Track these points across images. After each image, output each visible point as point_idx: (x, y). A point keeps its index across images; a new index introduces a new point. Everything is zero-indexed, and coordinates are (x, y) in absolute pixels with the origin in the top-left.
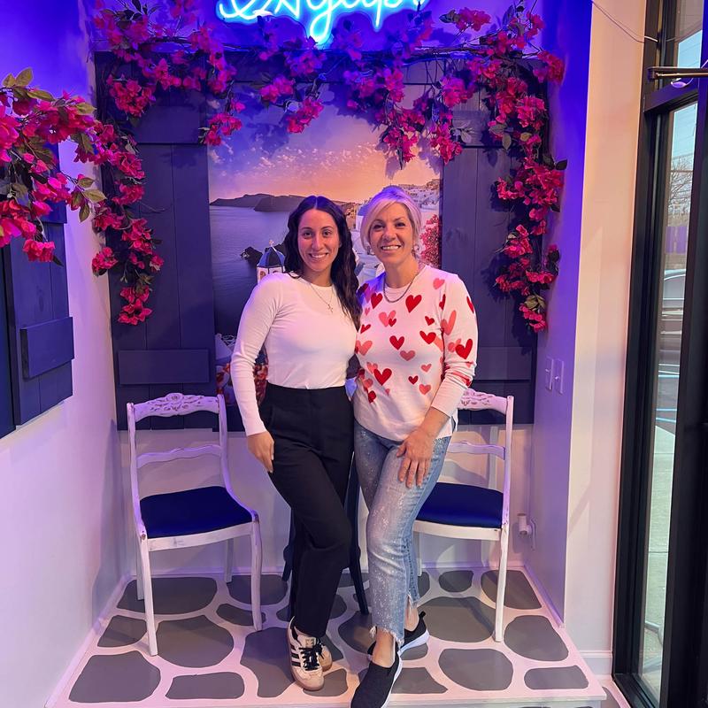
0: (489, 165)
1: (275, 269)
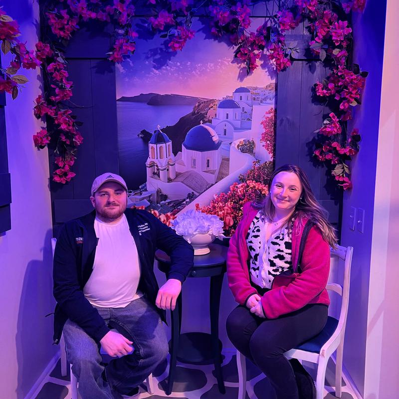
0: (310, 73)
1: (161, 145)
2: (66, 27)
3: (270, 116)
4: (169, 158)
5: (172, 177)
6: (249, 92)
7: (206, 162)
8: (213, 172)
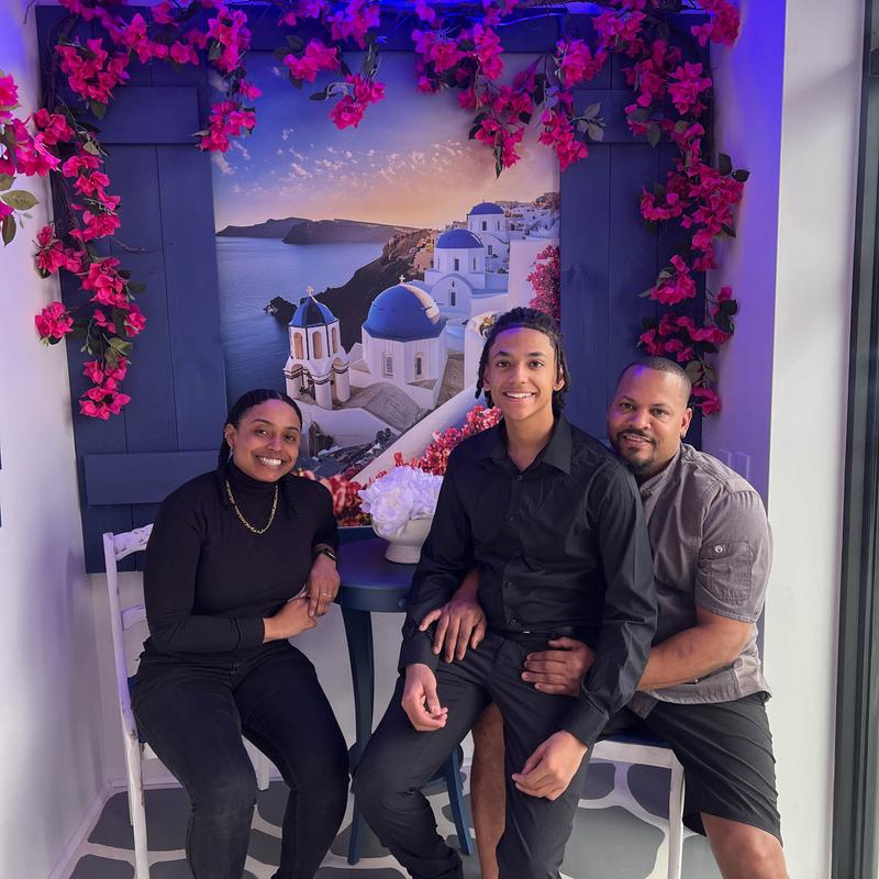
1: (316, 329)
2: (100, 76)
3: (546, 262)
4: (334, 356)
5: (342, 396)
6: (502, 212)
7: (414, 363)
8: (429, 385)
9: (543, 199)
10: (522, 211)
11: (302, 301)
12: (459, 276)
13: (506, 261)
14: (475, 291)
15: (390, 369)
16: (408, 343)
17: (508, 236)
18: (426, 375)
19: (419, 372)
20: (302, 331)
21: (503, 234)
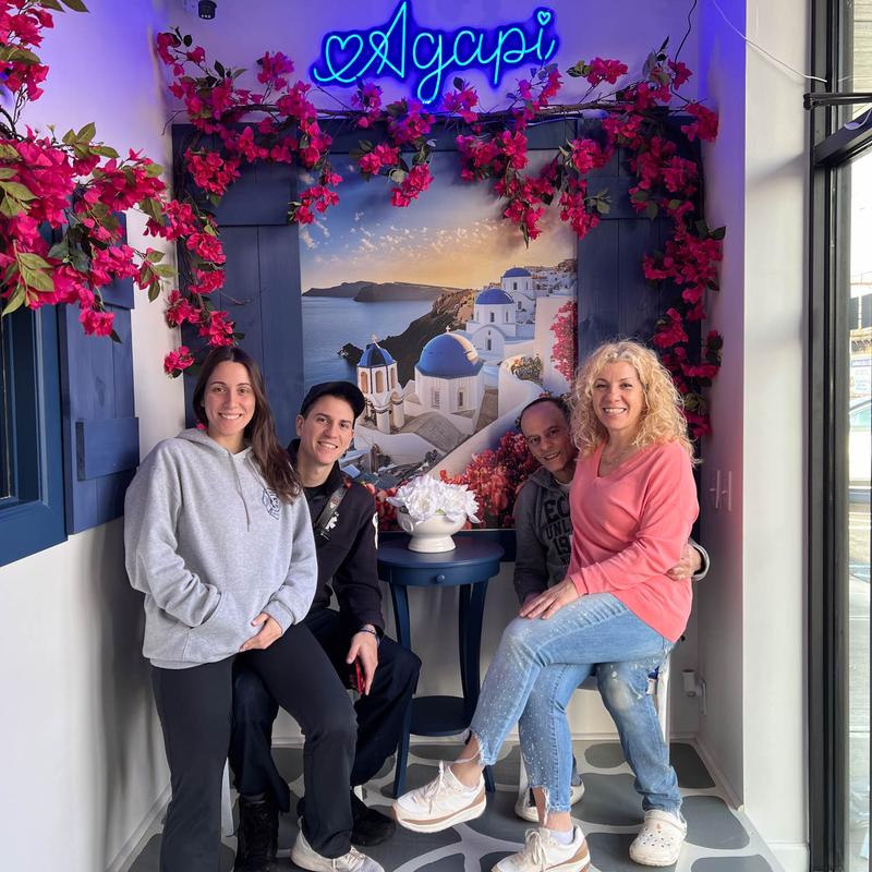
1: (378, 369)
2: (219, 175)
3: (566, 315)
4: (392, 391)
5: (398, 423)
6: (529, 275)
7: (456, 396)
8: (469, 415)
9: (564, 264)
10: (546, 274)
11: (368, 347)
12: (493, 326)
13: (534, 314)
14: (507, 338)
15: (437, 401)
16: (453, 381)
17: (535, 293)
18: (467, 406)
19: (461, 404)
20: (367, 371)
21: (530, 293)
